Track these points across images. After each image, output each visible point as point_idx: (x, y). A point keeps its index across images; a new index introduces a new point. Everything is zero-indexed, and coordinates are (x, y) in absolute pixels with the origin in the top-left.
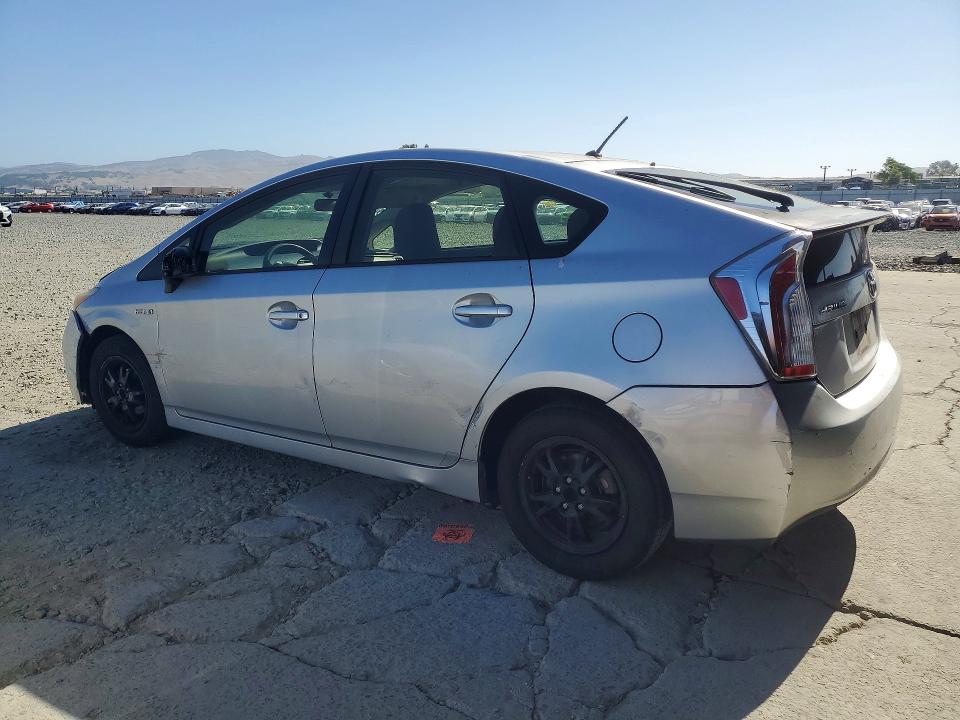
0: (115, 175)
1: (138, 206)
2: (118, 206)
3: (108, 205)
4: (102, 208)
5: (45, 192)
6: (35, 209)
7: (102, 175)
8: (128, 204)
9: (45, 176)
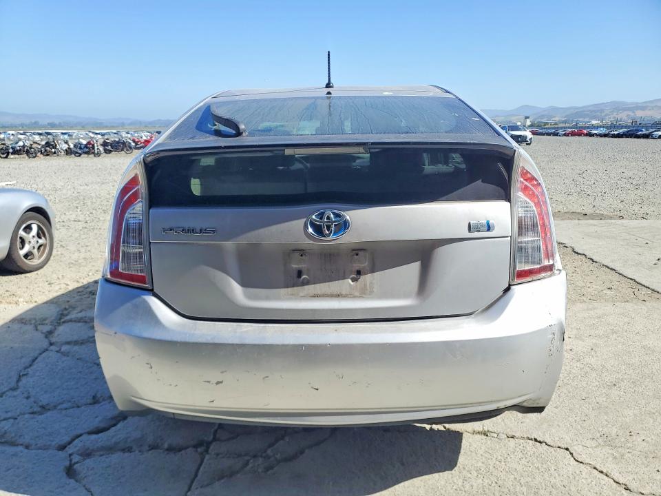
0: (653, 108)
1: (644, 132)
2: (628, 131)
3: (621, 131)
4: (616, 133)
5: (599, 122)
6: (573, 134)
7: (643, 108)
8: (636, 130)
9: (602, 111)
